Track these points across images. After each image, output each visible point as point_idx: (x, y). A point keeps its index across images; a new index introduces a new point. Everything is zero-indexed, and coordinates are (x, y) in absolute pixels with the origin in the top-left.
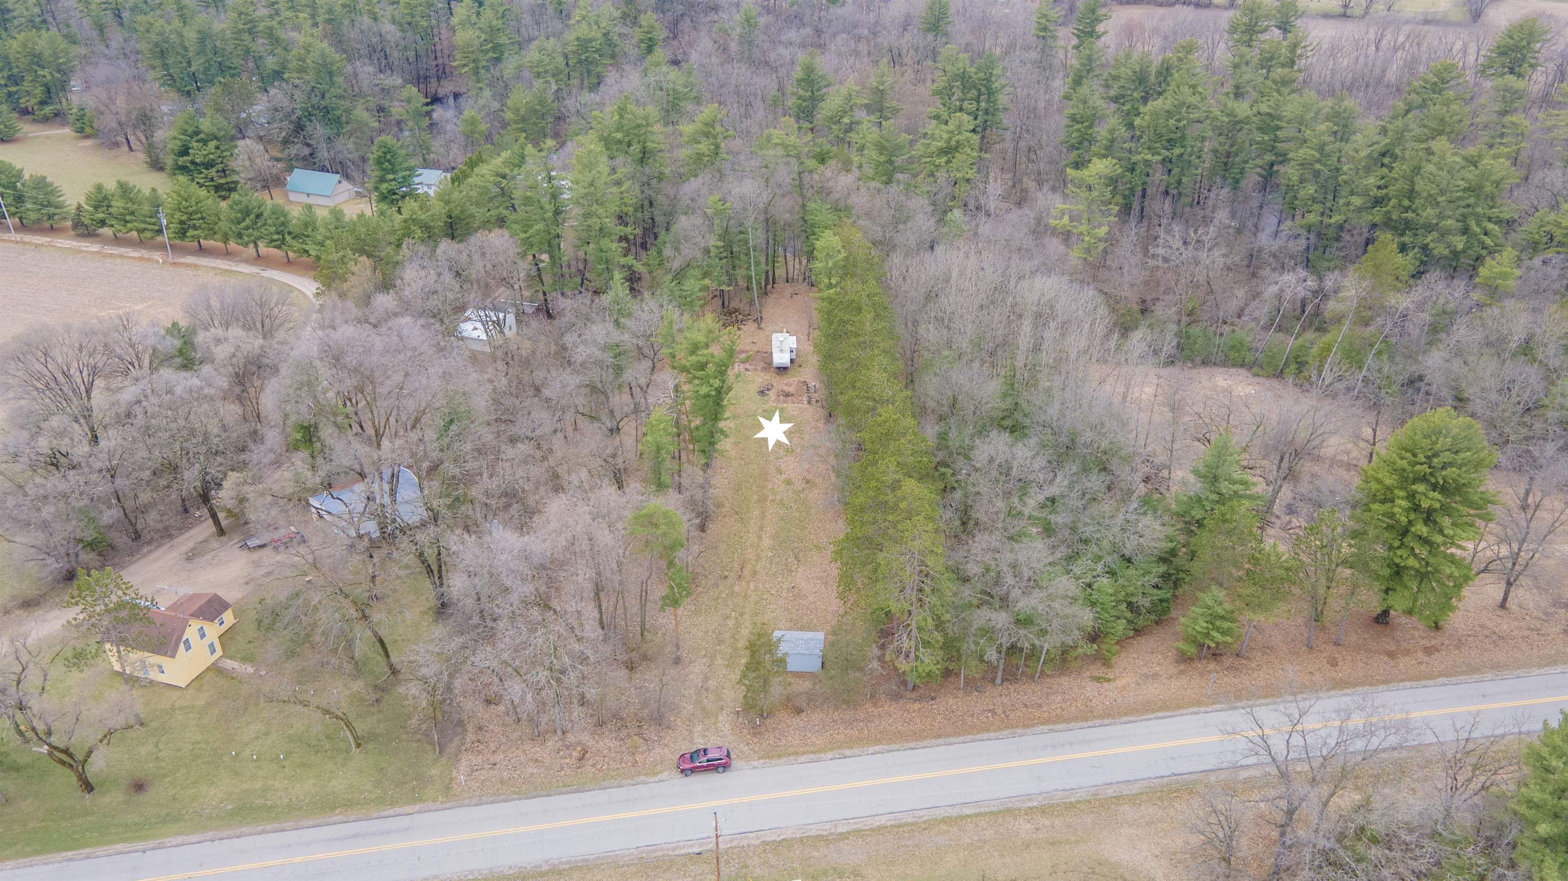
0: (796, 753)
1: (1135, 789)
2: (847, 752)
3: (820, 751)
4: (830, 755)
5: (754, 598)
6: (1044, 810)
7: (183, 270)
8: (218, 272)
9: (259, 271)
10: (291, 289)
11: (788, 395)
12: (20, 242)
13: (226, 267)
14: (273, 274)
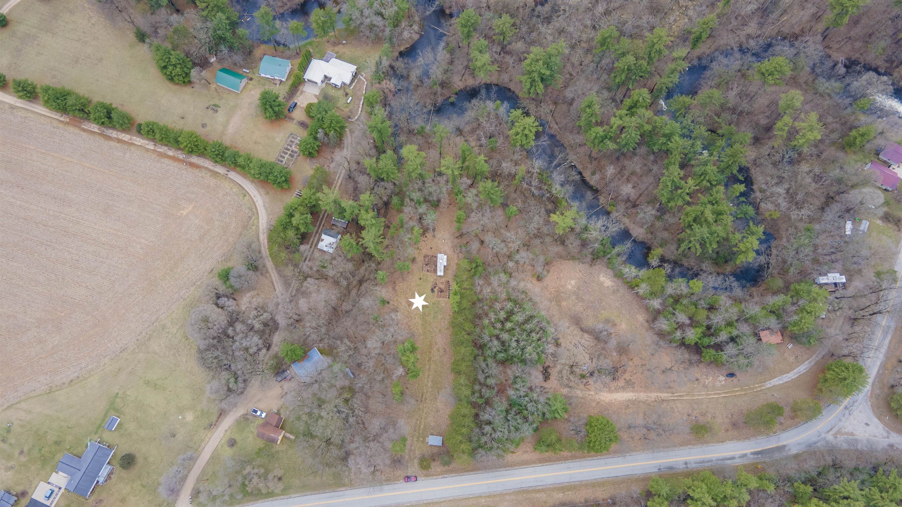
0: (432, 475)
1: (511, 491)
2: (445, 476)
3: (439, 475)
4: (441, 477)
5: (425, 411)
6: (488, 497)
7: (196, 171)
8: (210, 173)
9: (227, 173)
10: (244, 192)
11: (442, 291)
12: (119, 141)
13: (212, 168)
14: (232, 175)
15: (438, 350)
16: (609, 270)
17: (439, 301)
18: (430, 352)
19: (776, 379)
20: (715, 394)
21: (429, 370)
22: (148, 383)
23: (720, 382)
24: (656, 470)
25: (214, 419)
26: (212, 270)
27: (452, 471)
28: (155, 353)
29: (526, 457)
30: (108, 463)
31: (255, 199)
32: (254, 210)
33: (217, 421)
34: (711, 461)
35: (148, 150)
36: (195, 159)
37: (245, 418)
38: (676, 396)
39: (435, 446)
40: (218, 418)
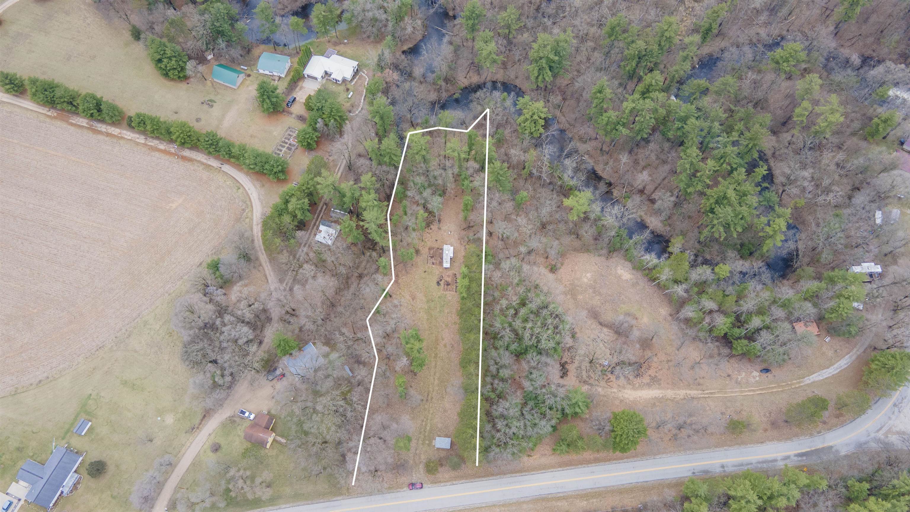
0: (440, 482)
1: (528, 499)
2: (454, 482)
3: (447, 481)
4: (449, 483)
5: (431, 412)
6: (503, 505)
7: (188, 164)
8: (203, 166)
9: (220, 166)
10: (238, 185)
11: (448, 284)
12: (108, 135)
13: (205, 161)
14: (227, 168)
15: (445, 346)
16: (626, 263)
17: (446, 295)
18: (436, 348)
19: (815, 375)
20: (750, 391)
21: (435, 367)
22: (125, 383)
23: (754, 378)
24: (690, 474)
25: (197, 421)
26: (201, 264)
27: (461, 478)
28: (136, 351)
29: (544, 460)
30: (75, 472)
31: (249, 192)
32: (248, 203)
33: (200, 424)
34: (751, 464)
35: (138, 144)
36: (187, 153)
37: (232, 420)
38: (707, 394)
39: (443, 449)
40: (202, 420)
